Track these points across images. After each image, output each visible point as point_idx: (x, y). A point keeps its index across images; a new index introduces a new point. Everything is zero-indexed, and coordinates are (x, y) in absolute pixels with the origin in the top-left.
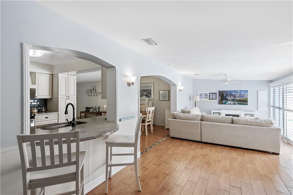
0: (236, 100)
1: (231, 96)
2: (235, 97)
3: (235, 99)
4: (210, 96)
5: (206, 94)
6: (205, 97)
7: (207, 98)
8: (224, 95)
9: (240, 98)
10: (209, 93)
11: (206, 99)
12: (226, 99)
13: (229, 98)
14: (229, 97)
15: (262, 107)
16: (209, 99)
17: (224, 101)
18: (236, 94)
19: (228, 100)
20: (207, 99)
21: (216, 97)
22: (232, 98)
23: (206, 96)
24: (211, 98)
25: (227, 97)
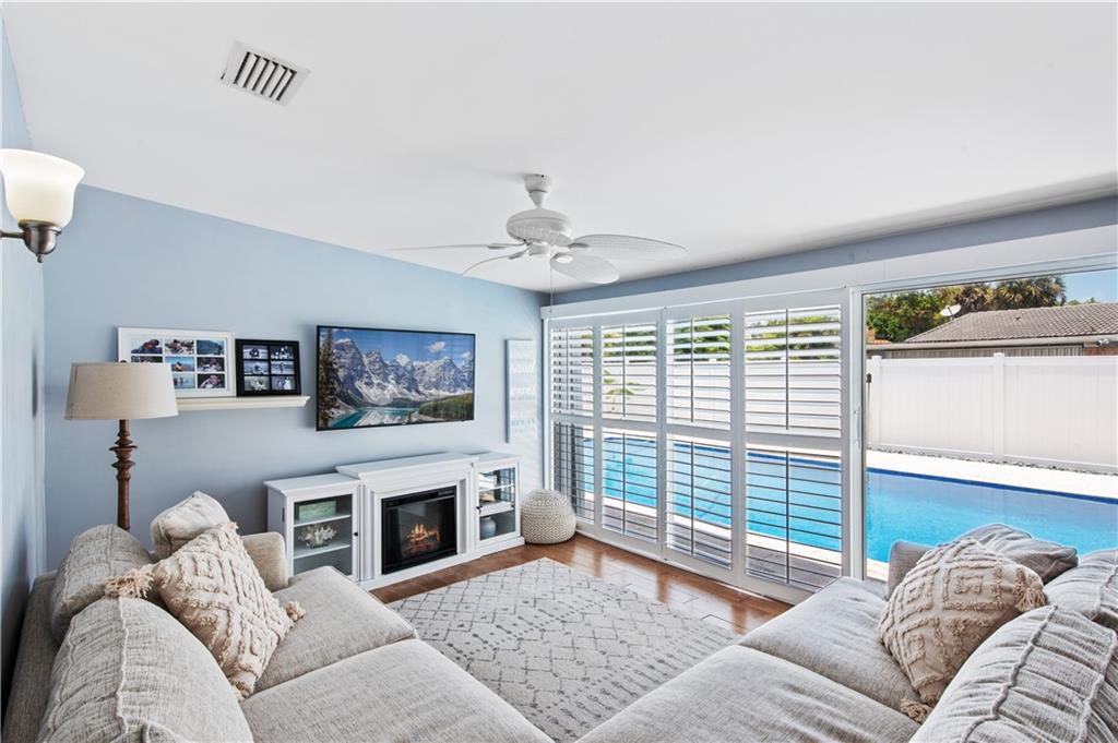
0: (416, 404)
1: (385, 379)
2: (412, 384)
3: (414, 396)
4: (248, 366)
5: (203, 346)
6: (202, 379)
7: (221, 382)
8: (341, 374)
9: (447, 394)
10: (240, 344)
11: (209, 390)
12: (349, 401)
13: (371, 393)
14: (369, 384)
15: (523, 422)
16: (243, 391)
17: (337, 413)
18: (415, 364)
19: (368, 404)
20: (219, 392)
21: (296, 378)
22: (392, 389)
23: (212, 370)
24: (258, 386)
25: (358, 384)
